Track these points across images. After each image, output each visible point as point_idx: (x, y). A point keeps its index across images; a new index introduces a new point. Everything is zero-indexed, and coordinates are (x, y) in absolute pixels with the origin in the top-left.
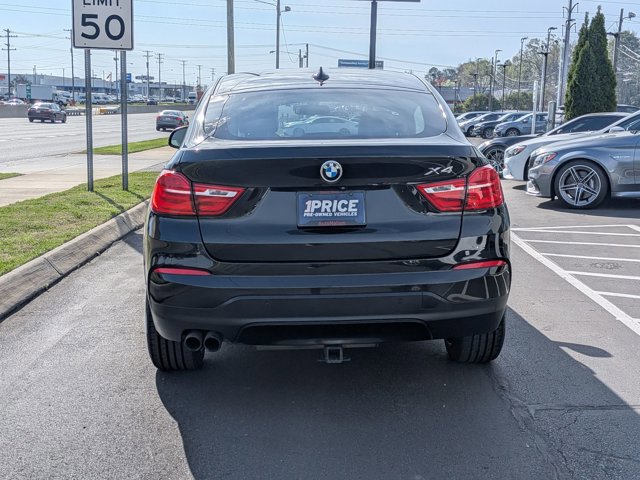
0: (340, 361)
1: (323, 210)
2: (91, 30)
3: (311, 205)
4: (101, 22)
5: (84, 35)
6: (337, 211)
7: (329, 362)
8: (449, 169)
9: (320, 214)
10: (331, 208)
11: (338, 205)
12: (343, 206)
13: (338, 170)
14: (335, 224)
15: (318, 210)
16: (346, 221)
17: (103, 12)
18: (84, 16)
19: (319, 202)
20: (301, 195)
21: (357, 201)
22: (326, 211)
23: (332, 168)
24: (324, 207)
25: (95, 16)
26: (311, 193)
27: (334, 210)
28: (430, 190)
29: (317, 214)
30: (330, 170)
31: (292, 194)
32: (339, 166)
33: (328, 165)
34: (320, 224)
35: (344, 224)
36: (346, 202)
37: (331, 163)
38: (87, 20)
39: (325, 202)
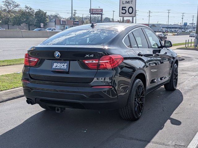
0: (59, 112)
1: (58, 66)
2: (124, 12)
3: (55, 64)
4: (127, 9)
5: (122, 13)
6: (61, 67)
7: (57, 112)
8: (92, 56)
9: (57, 67)
10: (60, 66)
11: (62, 65)
12: (63, 65)
13: (59, 54)
14: (60, 71)
15: (56, 66)
16: (63, 70)
17: (128, 6)
18: (123, 7)
19: (57, 64)
20: (53, 61)
21: (67, 64)
22: (58, 67)
23: (57, 54)
24: (58, 65)
25: (126, 7)
26: (55, 61)
27: (61, 66)
28: (86, 62)
29: (56, 67)
30: (56, 54)
31: (51, 61)
32: (59, 53)
33: (56, 53)
34: (56, 70)
35: (62, 71)
36: (64, 64)
37: (57, 52)
38: (123, 8)
39: (59, 64)
